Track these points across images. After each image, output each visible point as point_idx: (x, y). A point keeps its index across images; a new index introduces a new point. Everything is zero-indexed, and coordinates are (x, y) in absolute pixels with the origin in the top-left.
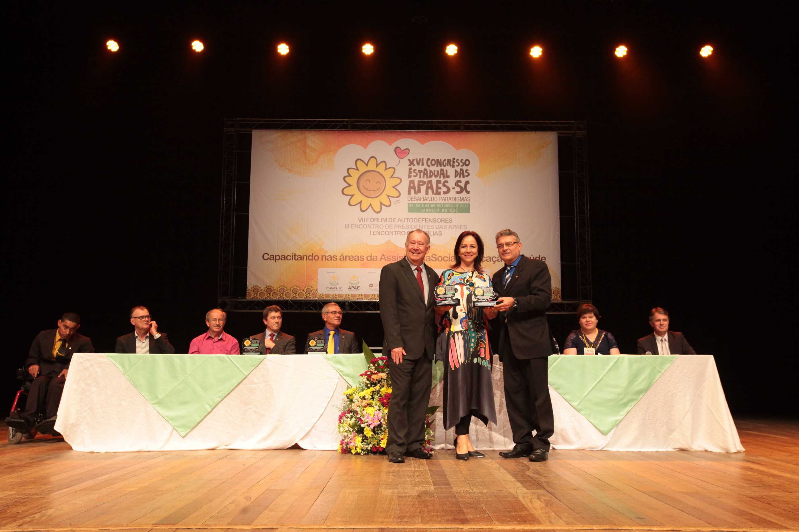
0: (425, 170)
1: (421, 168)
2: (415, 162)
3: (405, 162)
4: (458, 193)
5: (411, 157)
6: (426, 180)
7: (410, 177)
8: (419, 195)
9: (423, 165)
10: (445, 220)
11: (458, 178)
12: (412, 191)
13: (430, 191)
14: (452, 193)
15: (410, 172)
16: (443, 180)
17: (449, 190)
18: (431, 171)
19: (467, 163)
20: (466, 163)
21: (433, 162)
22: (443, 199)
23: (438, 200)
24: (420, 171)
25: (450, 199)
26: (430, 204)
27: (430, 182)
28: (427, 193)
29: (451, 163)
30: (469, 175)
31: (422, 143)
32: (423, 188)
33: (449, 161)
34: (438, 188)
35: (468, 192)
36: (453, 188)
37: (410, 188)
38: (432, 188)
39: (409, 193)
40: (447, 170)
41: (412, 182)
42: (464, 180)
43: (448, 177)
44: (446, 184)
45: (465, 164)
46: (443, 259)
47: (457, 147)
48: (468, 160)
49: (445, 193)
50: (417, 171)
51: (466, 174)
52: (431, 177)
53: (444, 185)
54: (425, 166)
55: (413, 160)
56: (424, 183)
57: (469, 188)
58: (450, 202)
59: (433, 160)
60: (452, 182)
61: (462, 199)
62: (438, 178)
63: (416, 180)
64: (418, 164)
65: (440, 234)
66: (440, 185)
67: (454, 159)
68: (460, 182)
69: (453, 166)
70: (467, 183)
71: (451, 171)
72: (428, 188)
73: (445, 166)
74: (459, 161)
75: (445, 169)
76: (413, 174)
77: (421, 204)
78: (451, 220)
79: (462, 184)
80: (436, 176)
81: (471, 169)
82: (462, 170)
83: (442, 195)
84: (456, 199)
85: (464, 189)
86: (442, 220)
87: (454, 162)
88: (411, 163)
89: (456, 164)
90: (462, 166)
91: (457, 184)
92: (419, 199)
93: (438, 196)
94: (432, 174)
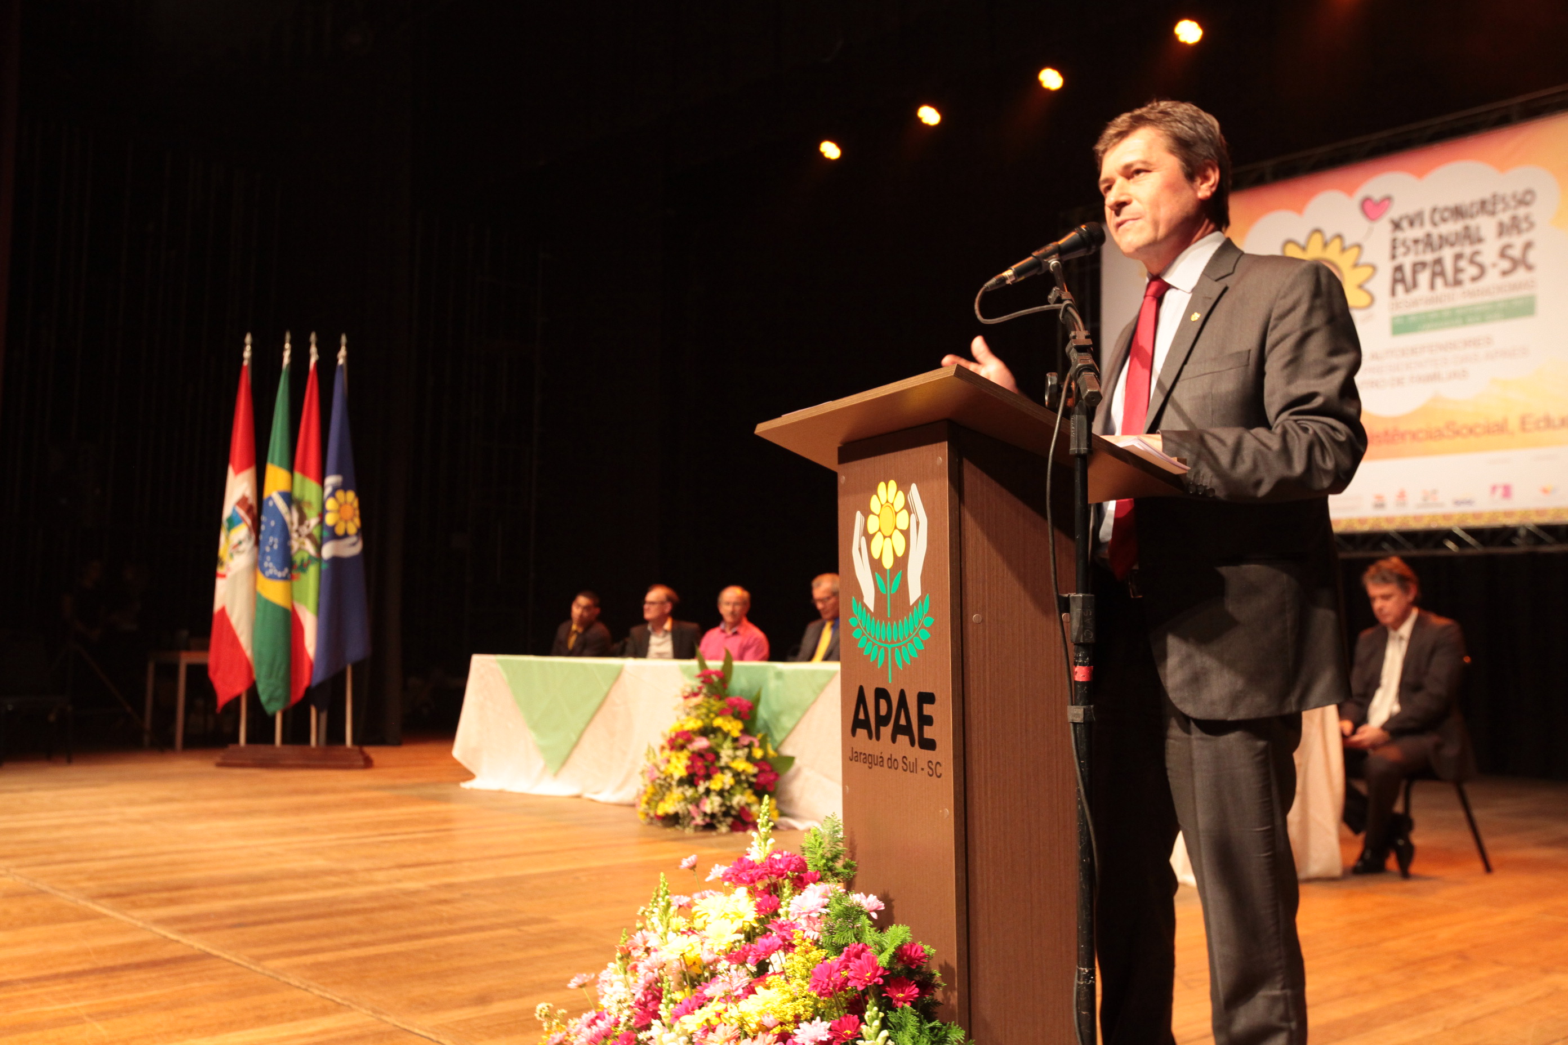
0: (1429, 236)
1: (1418, 232)
2: (1405, 224)
3: (1383, 226)
4: (1505, 273)
5: (1395, 212)
6: (1429, 257)
7: (1394, 257)
8: (1415, 294)
9: (1422, 224)
10: (1474, 342)
11: (1505, 240)
12: (1400, 288)
13: (1439, 282)
14: (1493, 277)
15: (1394, 248)
16: (1468, 250)
17: (1482, 269)
18: (1441, 237)
19: (1528, 198)
20: (1524, 200)
21: (1446, 214)
22: (1471, 294)
23: (1457, 298)
24: (1416, 242)
25: (1487, 292)
26: (1440, 312)
27: (1439, 262)
28: (1432, 286)
29: (1489, 207)
30: (1532, 225)
31: (1420, 174)
32: (1424, 277)
33: (1483, 203)
34: (1457, 270)
35: (1529, 268)
36: (1494, 265)
37: (1395, 281)
38: (1442, 274)
39: (1393, 293)
40: (1478, 228)
41: (1399, 269)
42: (1518, 242)
43: (1480, 240)
44: (1479, 259)
45: (1522, 202)
46: (1471, 431)
47: (1502, 166)
48: (1529, 192)
49: (1474, 279)
50: (1410, 243)
51: (1524, 225)
52: (1441, 247)
53: (1472, 262)
54: (1428, 227)
55: (1401, 219)
56: (1424, 265)
57: (1532, 257)
58: (1487, 299)
59: (1446, 209)
60: (1489, 252)
61: (1515, 287)
62: (1457, 249)
63: (1407, 262)
64: (1412, 224)
65: (1463, 374)
66: (1463, 264)
67: (1494, 196)
68: (1508, 246)
69: (1493, 213)
70: (1528, 246)
71: (1486, 225)
72: (1434, 275)
73: (1472, 216)
74: (1509, 199)
75: (1472, 223)
76: (1401, 250)
77: (1418, 315)
78: (1489, 341)
79: (1516, 252)
80: (1452, 245)
81: (1536, 211)
82: (1514, 218)
83: (1468, 286)
84: (1500, 289)
85: (1516, 264)
86: (1467, 343)
87: (1494, 204)
88: (1397, 226)
89: (1500, 207)
90: (1515, 208)
91: (1503, 255)
92: (1415, 303)
93: (1458, 290)
94: (1445, 241)
